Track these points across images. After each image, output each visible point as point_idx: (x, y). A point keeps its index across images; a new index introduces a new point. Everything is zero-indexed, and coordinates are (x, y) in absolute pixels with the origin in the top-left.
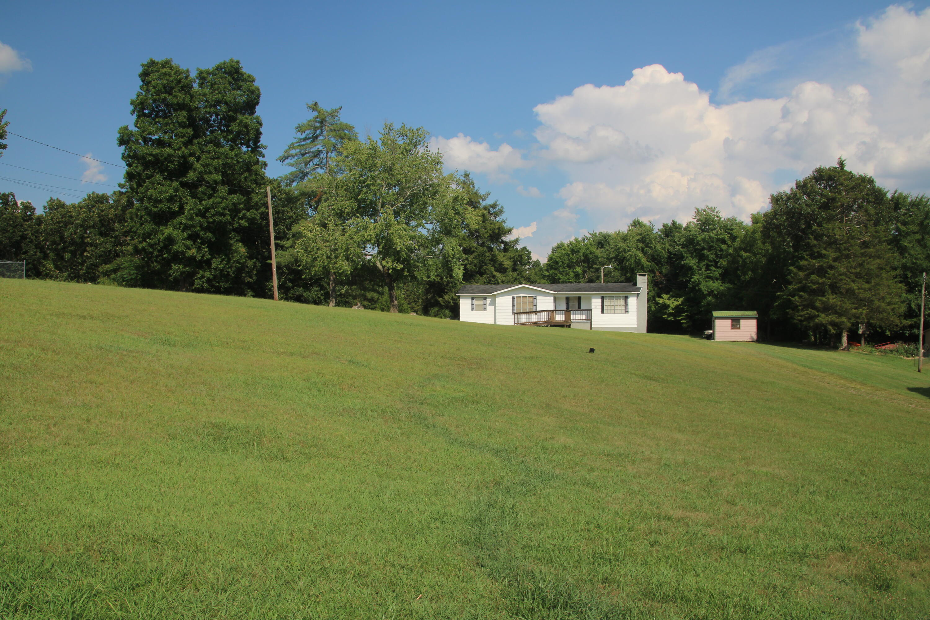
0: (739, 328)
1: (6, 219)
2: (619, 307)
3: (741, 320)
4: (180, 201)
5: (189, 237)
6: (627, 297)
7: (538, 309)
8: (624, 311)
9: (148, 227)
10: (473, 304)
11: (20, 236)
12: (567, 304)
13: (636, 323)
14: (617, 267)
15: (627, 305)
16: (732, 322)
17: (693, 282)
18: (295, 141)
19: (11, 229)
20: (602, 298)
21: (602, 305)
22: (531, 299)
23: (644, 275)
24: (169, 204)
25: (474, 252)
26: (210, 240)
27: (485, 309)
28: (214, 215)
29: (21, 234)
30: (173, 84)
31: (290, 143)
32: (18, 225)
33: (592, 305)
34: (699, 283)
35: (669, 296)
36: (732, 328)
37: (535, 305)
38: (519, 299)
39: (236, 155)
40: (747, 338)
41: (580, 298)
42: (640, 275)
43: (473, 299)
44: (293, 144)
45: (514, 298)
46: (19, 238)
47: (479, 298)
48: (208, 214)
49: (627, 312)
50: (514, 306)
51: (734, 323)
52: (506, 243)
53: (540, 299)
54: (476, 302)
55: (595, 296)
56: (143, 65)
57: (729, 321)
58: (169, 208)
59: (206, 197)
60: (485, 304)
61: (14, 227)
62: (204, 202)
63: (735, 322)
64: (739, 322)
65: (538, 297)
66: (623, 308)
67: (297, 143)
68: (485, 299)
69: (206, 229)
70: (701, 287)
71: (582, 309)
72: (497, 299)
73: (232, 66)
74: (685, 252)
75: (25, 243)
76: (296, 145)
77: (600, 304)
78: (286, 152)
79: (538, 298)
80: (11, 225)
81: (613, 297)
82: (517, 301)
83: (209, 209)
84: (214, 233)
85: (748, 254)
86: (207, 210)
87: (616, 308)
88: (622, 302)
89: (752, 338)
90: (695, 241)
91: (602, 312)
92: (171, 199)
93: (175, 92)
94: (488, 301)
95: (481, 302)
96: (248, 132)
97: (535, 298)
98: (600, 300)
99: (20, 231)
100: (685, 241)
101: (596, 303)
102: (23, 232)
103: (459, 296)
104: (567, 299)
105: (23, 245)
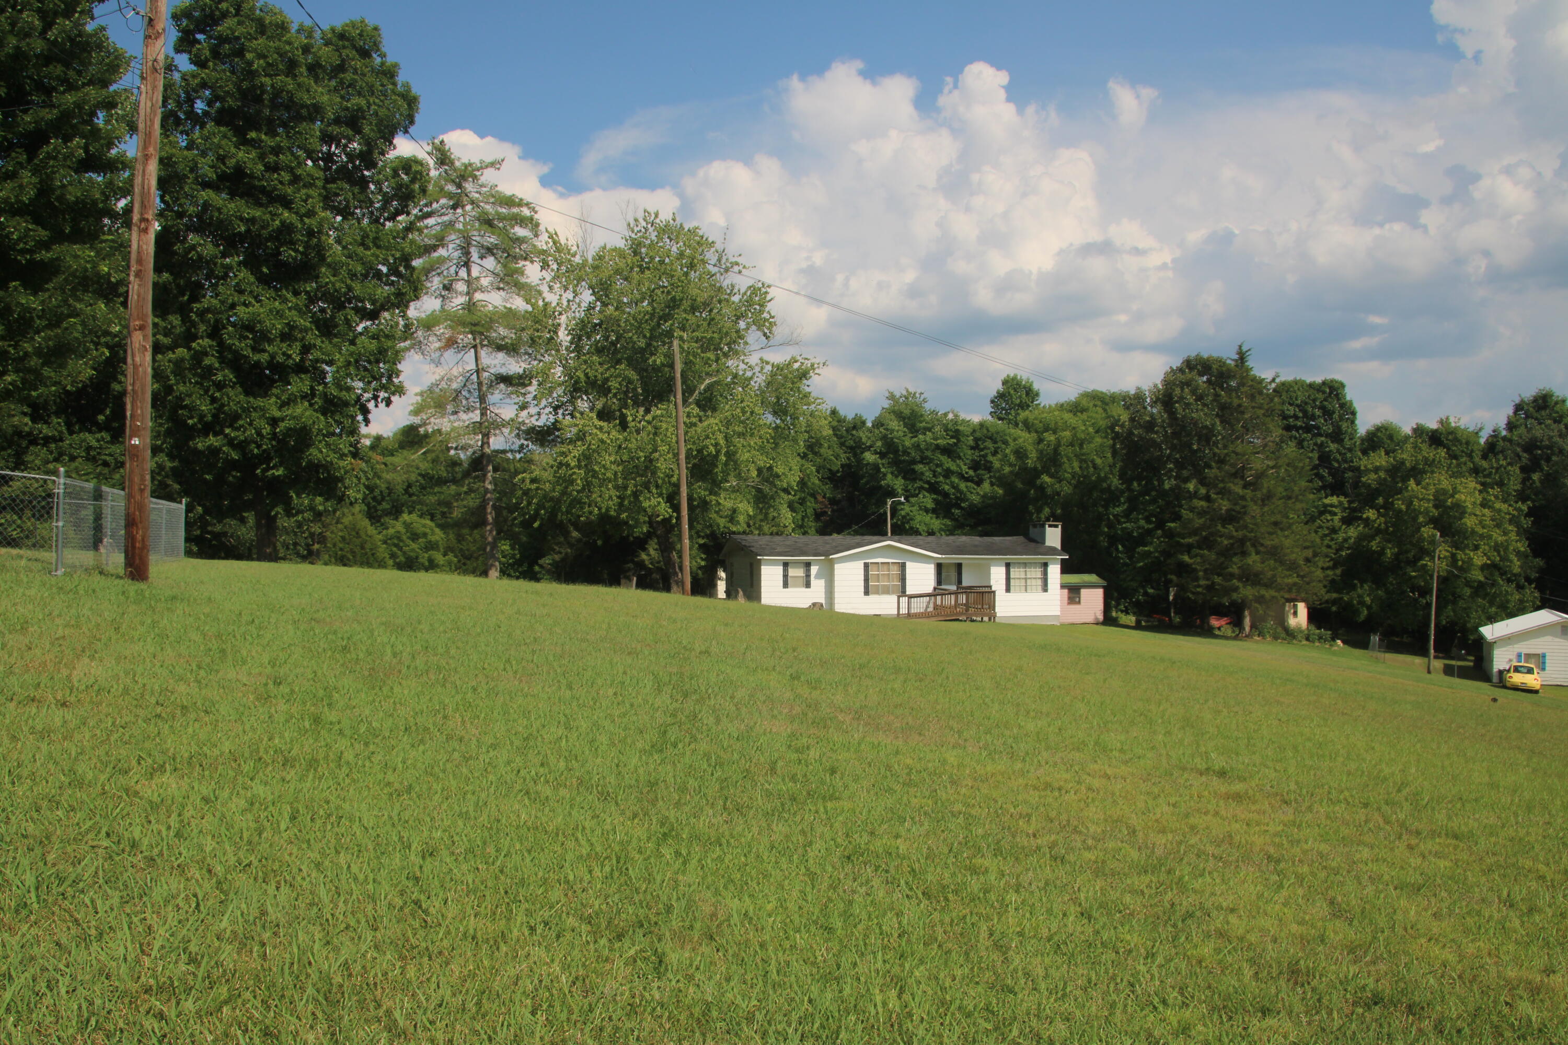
0: (1079, 602)
2: (1034, 582)
6: (1044, 566)
7: (908, 585)
8: (1040, 588)
10: (785, 576)
13: (1059, 608)
15: (1045, 578)
20: (1008, 566)
21: (1008, 578)
22: (899, 570)
23: (1056, 526)
27: (808, 585)
33: (992, 576)
37: (902, 580)
38: (875, 567)
40: (1090, 619)
41: (959, 566)
42: (1050, 526)
43: (786, 565)
45: (866, 566)
47: (796, 564)
49: (1045, 589)
50: (866, 580)
53: (912, 568)
54: (792, 572)
55: (997, 563)
60: (808, 576)
64: (1079, 593)
65: (909, 565)
66: (1039, 582)
68: (808, 565)
72: (836, 566)
77: (1004, 577)
81: (1025, 565)
82: (873, 571)
87: (1029, 582)
88: (1039, 572)
91: (1009, 589)
94: (814, 569)
95: (801, 572)
97: (903, 566)
98: (1001, 568)
101: (995, 574)
103: (760, 561)
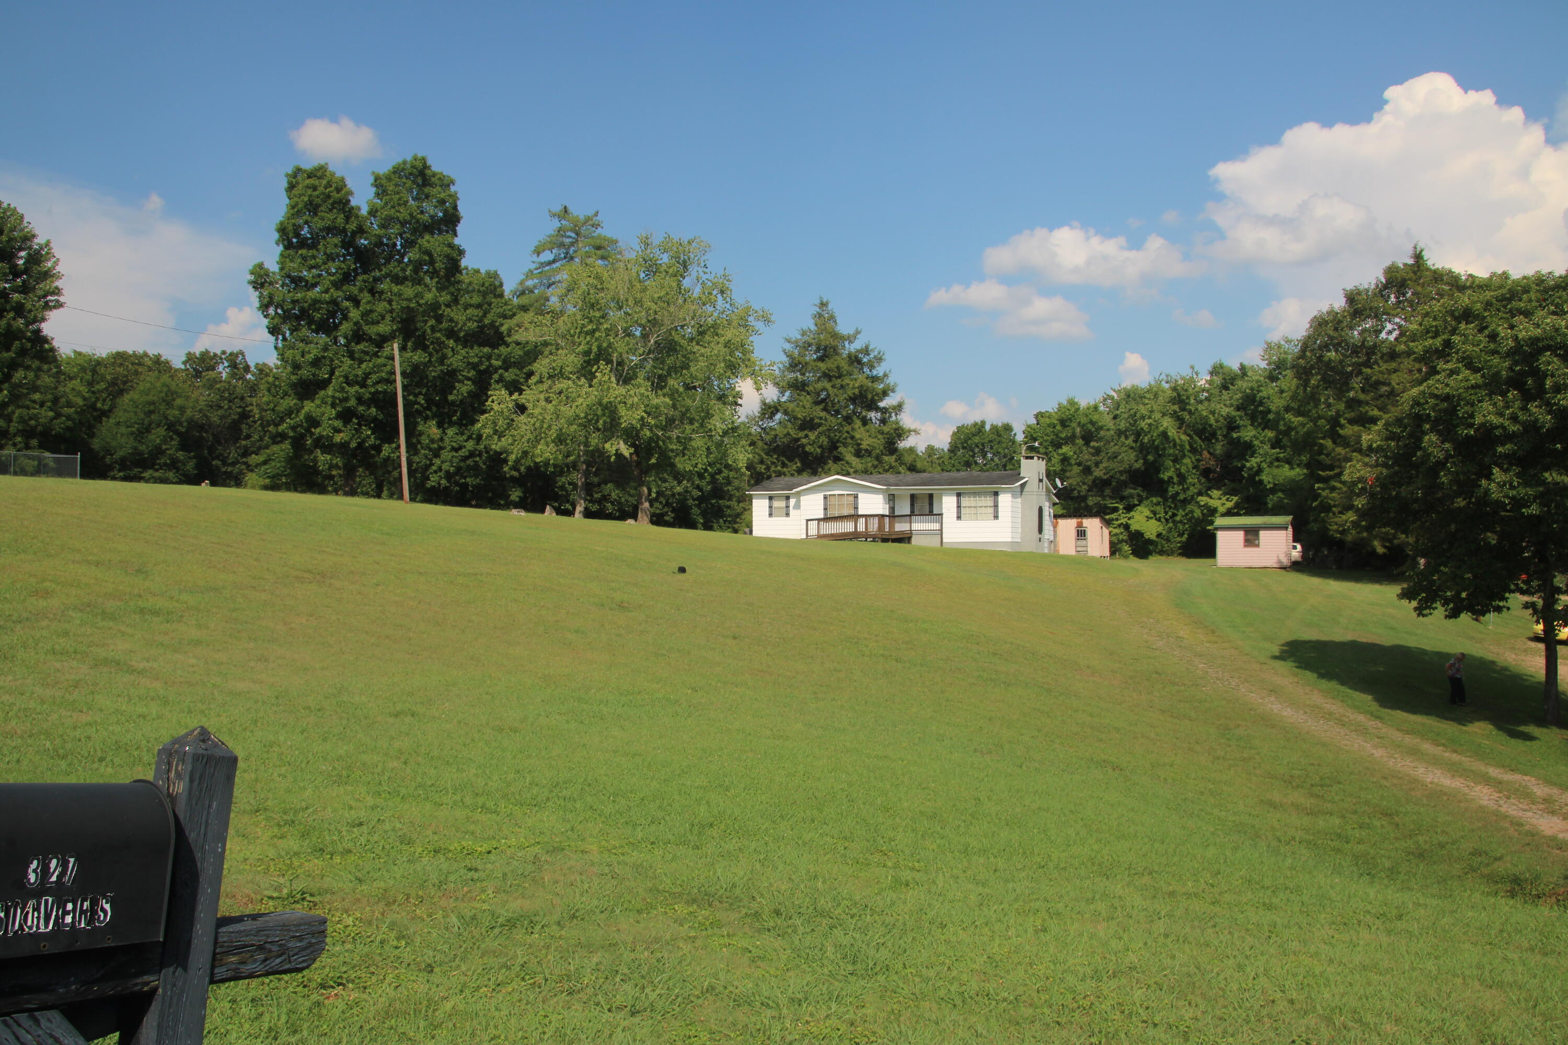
0: (1258, 546)
1: (219, 389)
2: (984, 510)
3: (1261, 532)
4: (331, 366)
5: (339, 416)
6: (996, 494)
7: (860, 513)
8: (991, 516)
9: (290, 402)
10: (771, 507)
11: (239, 414)
12: (912, 505)
13: (1010, 535)
14: (1134, 445)
15: (996, 506)
16: (1246, 535)
17: (1251, 469)
18: (533, 266)
19: (225, 404)
20: (959, 495)
21: (959, 507)
22: (852, 499)
24: (313, 370)
25: (820, 425)
26: (375, 420)
27: (788, 515)
28: (378, 383)
29: (240, 410)
30: (318, 201)
31: (526, 270)
32: (237, 397)
33: (946, 506)
34: (1260, 471)
35: (1221, 492)
36: (1245, 546)
37: (856, 508)
38: (832, 498)
39: (416, 296)
40: (1271, 562)
41: (931, 496)
43: (771, 498)
44: (531, 271)
45: (825, 498)
46: (237, 417)
47: (779, 497)
48: (369, 382)
49: (996, 517)
50: (825, 508)
51: (1250, 537)
52: (884, 411)
53: (863, 498)
54: (776, 504)
55: (951, 492)
56: (287, 175)
57: (1240, 535)
58: (314, 375)
59: (368, 358)
60: (788, 507)
61: (230, 401)
62: (364, 366)
63: (1252, 536)
64: (1257, 535)
66: (991, 510)
67: (537, 269)
68: (787, 498)
69: (368, 404)
70: (1264, 477)
71: (935, 512)
72: (803, 498)
73: (413, 167)
74: (1241, 417)
75: (247, 424)
76: (536, 272)
77: (955, 505)
78: (521, 283)
79: (861, 496)
80: (226, 399)
81: (975, 494)
82: (832, 501)
83: (370, 373)
84: (379, 408)
85: (1300, 419)
86: (367, 375)
87: (979, 510)
88: (989, 501)
89: (1280, 561)
90: (1258, 399)
91: (959, 518)
92: (316, 362)
93: (322, 211)
94: (791, 501)
95: (782, 504)
96: (432, 262)
97: (856, 497)
98: (954, 499)
99: (240, 407)
100: (1241, 398)
101: (948, 503)
102: (244, 408)
103: (751, 495)
104: (913, 497)
105: (244, 426)
